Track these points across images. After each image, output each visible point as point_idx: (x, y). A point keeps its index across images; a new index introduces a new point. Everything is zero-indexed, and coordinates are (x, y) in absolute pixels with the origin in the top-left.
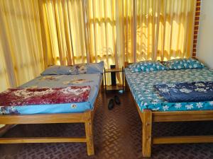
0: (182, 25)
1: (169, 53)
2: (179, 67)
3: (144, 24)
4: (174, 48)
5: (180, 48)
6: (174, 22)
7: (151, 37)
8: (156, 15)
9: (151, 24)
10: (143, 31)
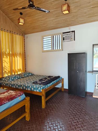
0: (20, 58)
1: (17, 71)
2: (26, 76)
3: (5, 57)
4: (19, 68)
5: (20, 68)
6: (18, 57)
7: (9, 63)
8: (11, 53)
9: (8, 57)
10: (5, 60)
